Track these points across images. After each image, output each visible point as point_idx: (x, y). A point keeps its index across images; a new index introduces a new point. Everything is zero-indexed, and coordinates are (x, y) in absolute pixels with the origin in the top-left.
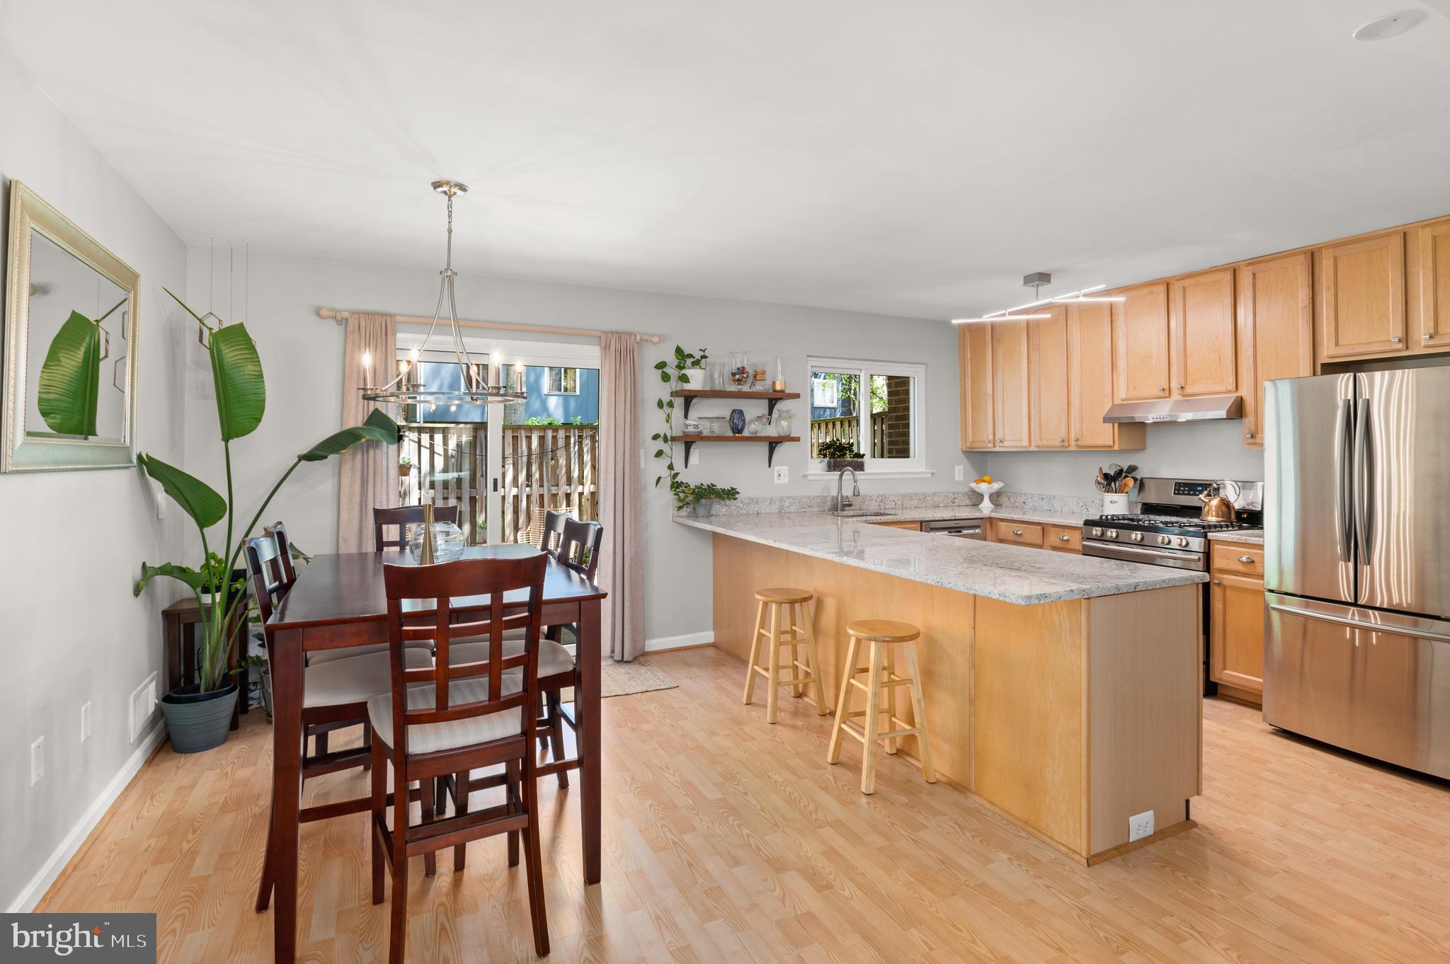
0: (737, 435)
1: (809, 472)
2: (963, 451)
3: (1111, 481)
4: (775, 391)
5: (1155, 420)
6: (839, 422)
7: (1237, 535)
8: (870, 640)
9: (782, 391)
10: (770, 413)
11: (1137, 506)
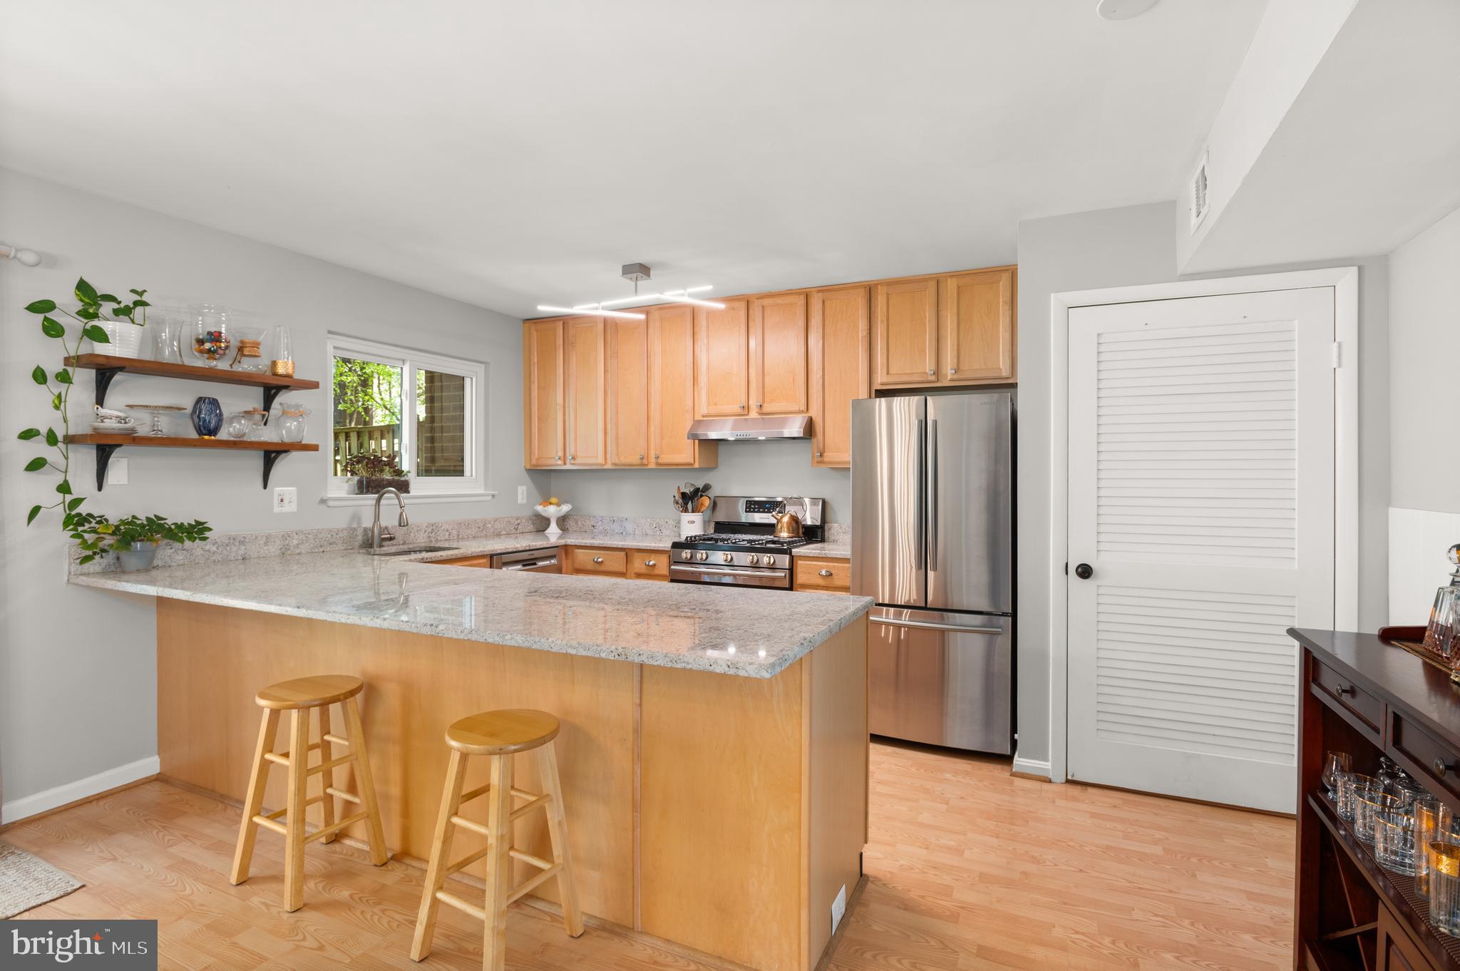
0: (206, 437)
1: (329, 496)
2: (526, 470)
3: (689, 500)
4: (275, 374)
5: (739, 437)
6: (355, 433)
7: (814, 549)
8: (491, 753)
9: (288, 376)
10: (267, 407)
11: (709, 525)
